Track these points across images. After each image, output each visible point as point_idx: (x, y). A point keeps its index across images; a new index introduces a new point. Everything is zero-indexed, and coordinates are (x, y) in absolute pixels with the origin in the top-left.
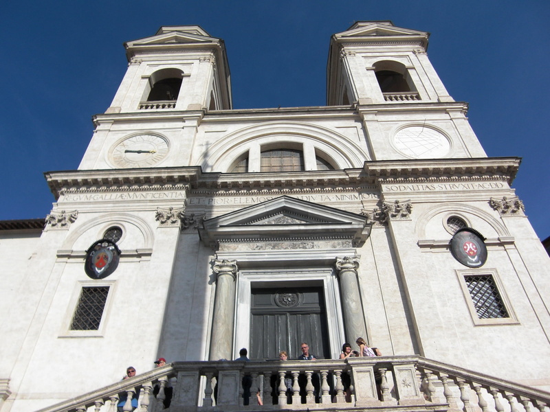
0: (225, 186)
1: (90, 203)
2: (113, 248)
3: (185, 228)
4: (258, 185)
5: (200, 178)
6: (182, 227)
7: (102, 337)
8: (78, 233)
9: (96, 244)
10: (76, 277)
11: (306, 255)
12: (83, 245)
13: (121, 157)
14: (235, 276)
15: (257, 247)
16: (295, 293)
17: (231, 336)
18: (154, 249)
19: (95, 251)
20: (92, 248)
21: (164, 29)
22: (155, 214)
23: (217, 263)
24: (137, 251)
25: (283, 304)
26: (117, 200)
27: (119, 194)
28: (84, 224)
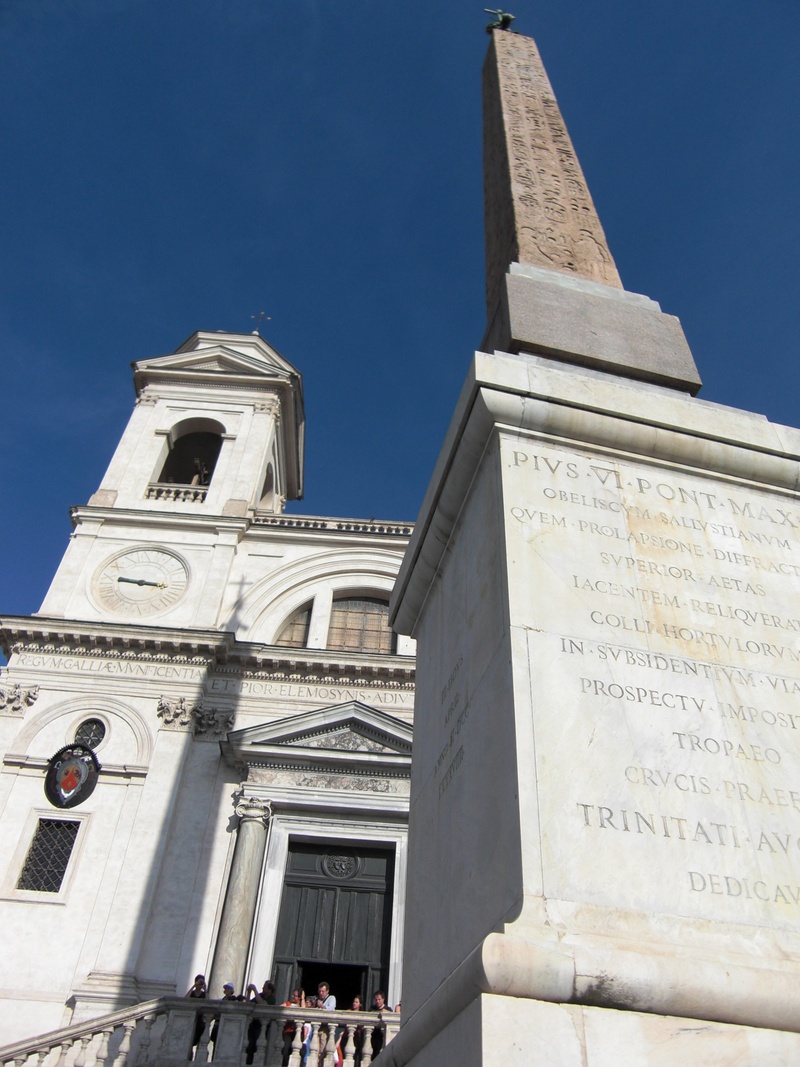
0: (268, 665)
1: (58, 674)
2: (90, 759)
3: (201, 732)
4: (318, 669)
5: (231, 649)
6: (196, 730)
7: (63, 904)
8: (37, 725)
9: (64, 750)
10: (29, 801)
11: (375, 802)
12: (45, 747)
13: (110, 590)
14: (266, 823)
15: (305, 779)
16: (353, 856)
17: (250, 922)
18: (151, 766)
19: (63, 761)
20: (58, 757)
21: (201, 335)
22: (156, 704)
23: (242, 802)
24: (125, 768)
25: (333, 873)
26: (100, 673)
27: (105, 662)
28: (48, 710)
